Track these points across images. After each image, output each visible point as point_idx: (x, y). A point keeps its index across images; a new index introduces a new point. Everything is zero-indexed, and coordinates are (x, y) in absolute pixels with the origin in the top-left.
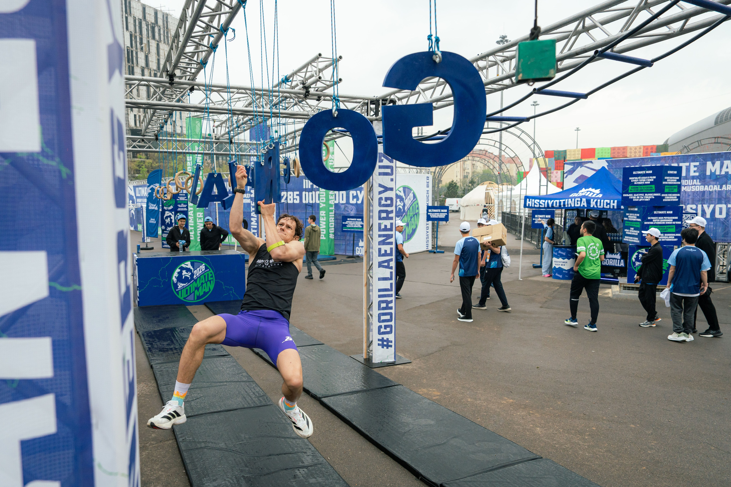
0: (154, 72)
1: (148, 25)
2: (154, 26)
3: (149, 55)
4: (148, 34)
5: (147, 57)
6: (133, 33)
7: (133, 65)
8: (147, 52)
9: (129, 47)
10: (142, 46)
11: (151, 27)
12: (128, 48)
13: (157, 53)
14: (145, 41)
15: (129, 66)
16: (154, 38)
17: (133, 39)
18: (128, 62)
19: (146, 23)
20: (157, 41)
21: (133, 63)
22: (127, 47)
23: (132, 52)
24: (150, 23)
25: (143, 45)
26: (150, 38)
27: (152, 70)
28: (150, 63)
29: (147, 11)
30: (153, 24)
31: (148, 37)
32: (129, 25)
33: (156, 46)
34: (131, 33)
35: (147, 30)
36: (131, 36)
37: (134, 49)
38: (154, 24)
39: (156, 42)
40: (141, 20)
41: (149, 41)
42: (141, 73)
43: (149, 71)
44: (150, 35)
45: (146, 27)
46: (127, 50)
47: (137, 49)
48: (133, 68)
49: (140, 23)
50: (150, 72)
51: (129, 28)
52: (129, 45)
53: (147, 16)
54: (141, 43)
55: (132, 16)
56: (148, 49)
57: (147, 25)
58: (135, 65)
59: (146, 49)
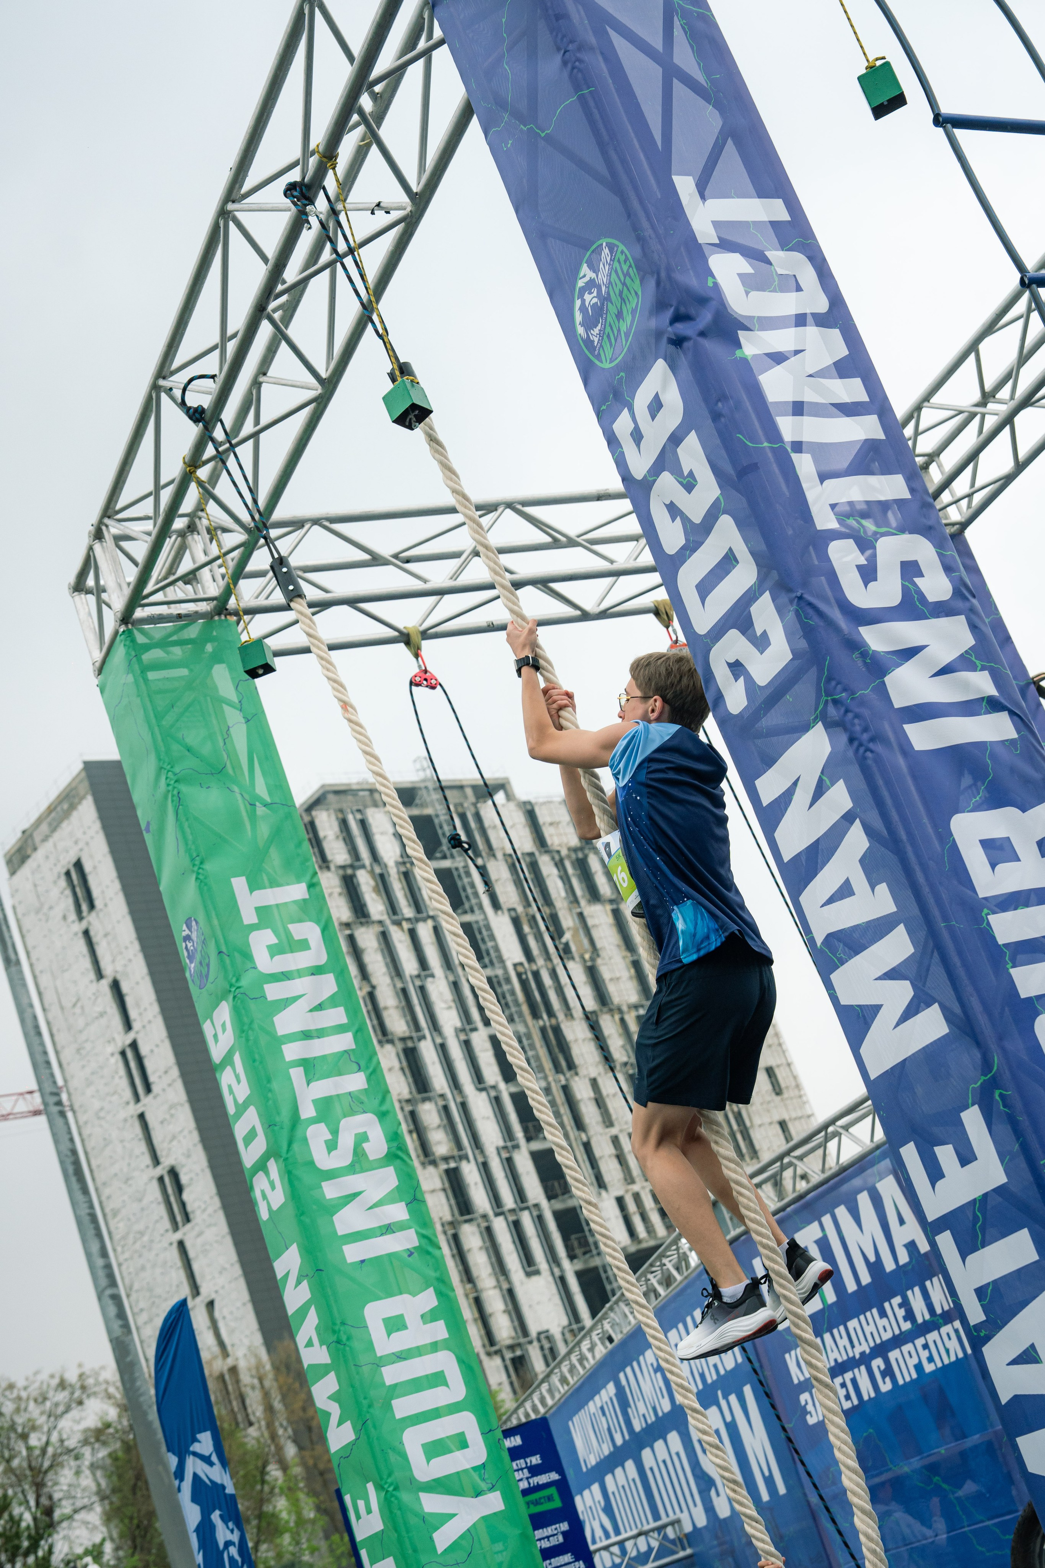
0: (634, 1014)
1: (561, 860)
2: (580, 855)
3: (599, 961)
4: (571, 890)
5: (592, 973)
6: (520, 909)
7: (553, 1021)
8: (587, 956)
9: (521, 964)
10: (564, 940)
11: (573, 863)
12: (520, 969)
13: (621, 943)
14: (567, 921)
15: (543, 1030)
16: (594, 895)
17: (526, 929)
18: (535, 1015)
19: (553, 859)
20: (611, 901)
21: (551, 1013)
22: (515, 965)
23: (536, 975)
24: (564, 852)
25: (567, 937)
26: (583, 903)
27: (625, 1008)
28: (612, 989)
29: (543, 817)
30: (575, 850)
31: (574, 900)
32: (499, 889)
33: (609, 919)
34: (513, 914)
35: (565, 878)
36: (516, 922)
37: (540, 962)
38: (581, 849)
39: (609, 907)
40: (531, 855)
41: (581, 915)
42: (589, 1034)
43: (617, 1017)
44: (579, 892)
45: (555, 871)
46: (519, 975)
47: (548, 958)
48: (557, 1030)
49: (534, 866)
50: (622, 1020)
51: (502, 899)
52: (519, 957)
53: (549, 833)
54: (557, 931)
55: (499, 855)
56: (586, 942)
57: (559, 864)
58: (561, 1016)
59: (579, 944)
